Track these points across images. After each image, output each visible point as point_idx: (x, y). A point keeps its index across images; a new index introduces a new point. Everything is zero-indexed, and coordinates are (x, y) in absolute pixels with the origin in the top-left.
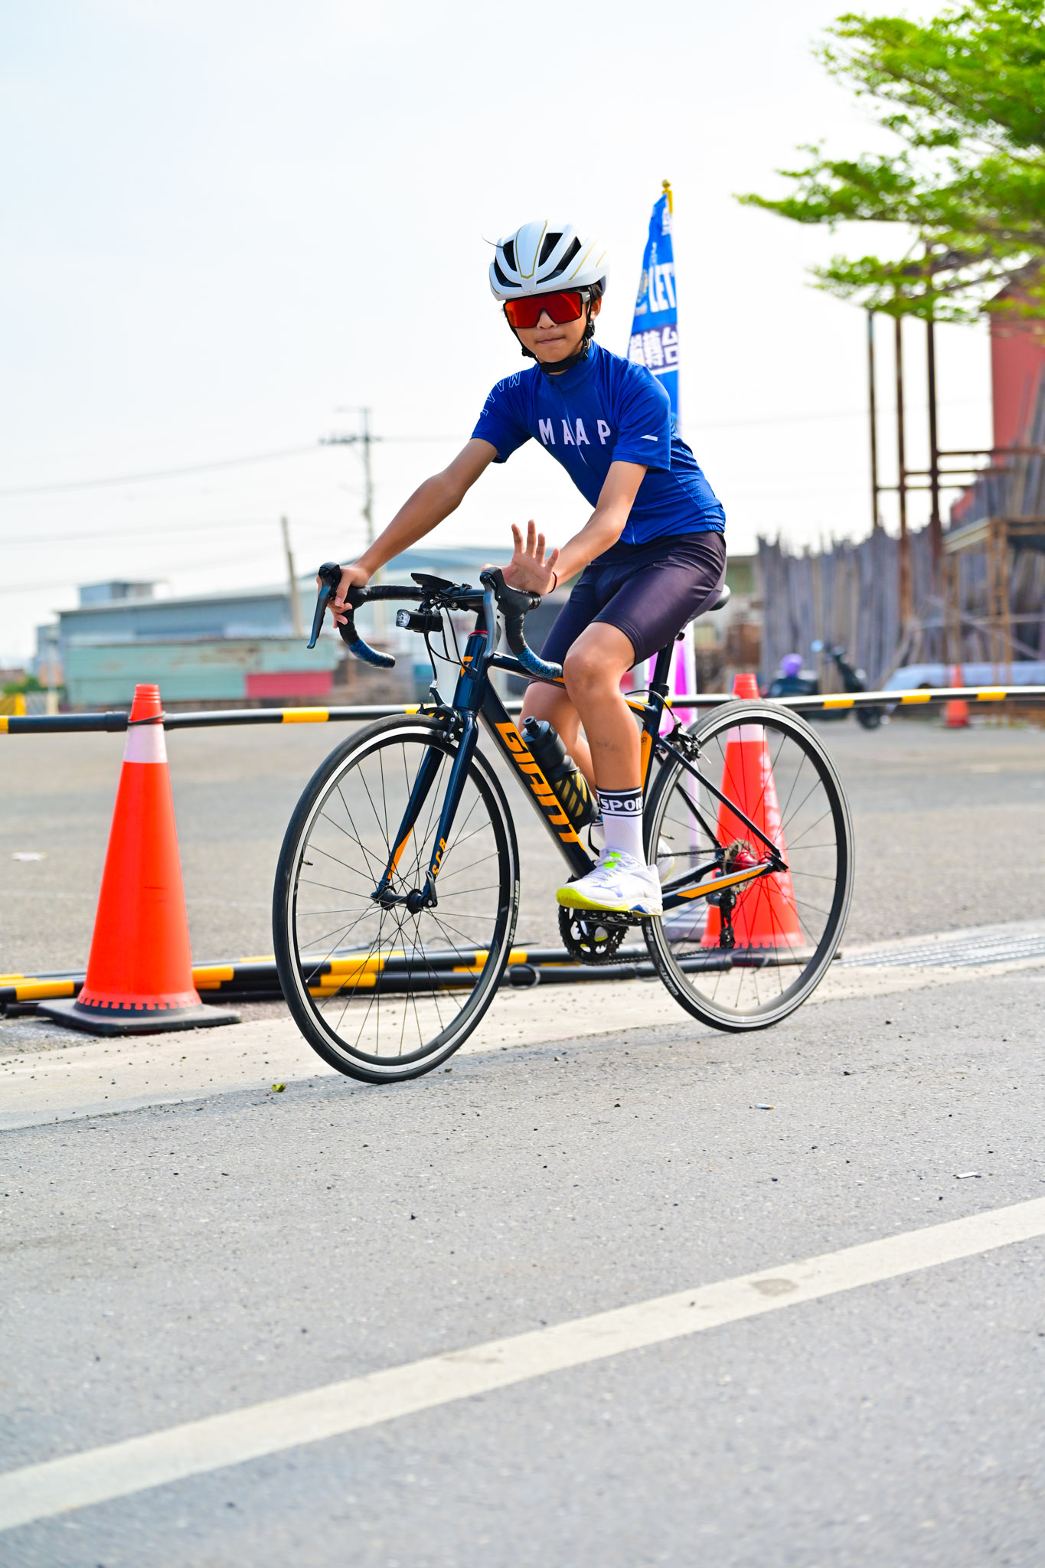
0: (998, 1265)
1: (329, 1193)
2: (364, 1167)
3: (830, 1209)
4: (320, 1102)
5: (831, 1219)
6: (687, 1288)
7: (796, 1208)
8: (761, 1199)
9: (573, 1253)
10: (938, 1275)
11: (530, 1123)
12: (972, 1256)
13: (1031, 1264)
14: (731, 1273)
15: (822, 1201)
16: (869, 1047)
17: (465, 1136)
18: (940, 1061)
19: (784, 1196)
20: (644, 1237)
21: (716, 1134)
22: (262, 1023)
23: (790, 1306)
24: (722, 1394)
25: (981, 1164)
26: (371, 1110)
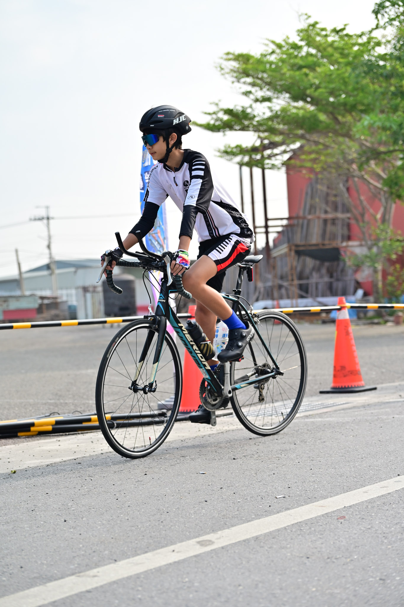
0: (292, 531)
1: (32, 513)
2: (46, 502)
3: (227, 512)
4: (30, 477)
5: (228, 515)
6: (172, 545)
7: (214, 512)
8: (201, 509)
9: (127, 532)
10: (268, 536)
11: (112, 482)
12: (282, 528)
13: (304, 530)
14: (189, 538)
15: (224, 509)
16: (243, 448)
17: (86, 488)
18: (270, 453)
19: (210, 507)
20: (155, 525)
21: (184, 484)
22: (8, 447)
23: (211, 550)
24: (184, 586)
25: (286, 492)
26: (50, 479)
